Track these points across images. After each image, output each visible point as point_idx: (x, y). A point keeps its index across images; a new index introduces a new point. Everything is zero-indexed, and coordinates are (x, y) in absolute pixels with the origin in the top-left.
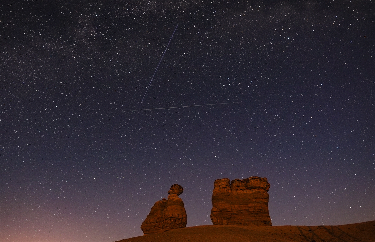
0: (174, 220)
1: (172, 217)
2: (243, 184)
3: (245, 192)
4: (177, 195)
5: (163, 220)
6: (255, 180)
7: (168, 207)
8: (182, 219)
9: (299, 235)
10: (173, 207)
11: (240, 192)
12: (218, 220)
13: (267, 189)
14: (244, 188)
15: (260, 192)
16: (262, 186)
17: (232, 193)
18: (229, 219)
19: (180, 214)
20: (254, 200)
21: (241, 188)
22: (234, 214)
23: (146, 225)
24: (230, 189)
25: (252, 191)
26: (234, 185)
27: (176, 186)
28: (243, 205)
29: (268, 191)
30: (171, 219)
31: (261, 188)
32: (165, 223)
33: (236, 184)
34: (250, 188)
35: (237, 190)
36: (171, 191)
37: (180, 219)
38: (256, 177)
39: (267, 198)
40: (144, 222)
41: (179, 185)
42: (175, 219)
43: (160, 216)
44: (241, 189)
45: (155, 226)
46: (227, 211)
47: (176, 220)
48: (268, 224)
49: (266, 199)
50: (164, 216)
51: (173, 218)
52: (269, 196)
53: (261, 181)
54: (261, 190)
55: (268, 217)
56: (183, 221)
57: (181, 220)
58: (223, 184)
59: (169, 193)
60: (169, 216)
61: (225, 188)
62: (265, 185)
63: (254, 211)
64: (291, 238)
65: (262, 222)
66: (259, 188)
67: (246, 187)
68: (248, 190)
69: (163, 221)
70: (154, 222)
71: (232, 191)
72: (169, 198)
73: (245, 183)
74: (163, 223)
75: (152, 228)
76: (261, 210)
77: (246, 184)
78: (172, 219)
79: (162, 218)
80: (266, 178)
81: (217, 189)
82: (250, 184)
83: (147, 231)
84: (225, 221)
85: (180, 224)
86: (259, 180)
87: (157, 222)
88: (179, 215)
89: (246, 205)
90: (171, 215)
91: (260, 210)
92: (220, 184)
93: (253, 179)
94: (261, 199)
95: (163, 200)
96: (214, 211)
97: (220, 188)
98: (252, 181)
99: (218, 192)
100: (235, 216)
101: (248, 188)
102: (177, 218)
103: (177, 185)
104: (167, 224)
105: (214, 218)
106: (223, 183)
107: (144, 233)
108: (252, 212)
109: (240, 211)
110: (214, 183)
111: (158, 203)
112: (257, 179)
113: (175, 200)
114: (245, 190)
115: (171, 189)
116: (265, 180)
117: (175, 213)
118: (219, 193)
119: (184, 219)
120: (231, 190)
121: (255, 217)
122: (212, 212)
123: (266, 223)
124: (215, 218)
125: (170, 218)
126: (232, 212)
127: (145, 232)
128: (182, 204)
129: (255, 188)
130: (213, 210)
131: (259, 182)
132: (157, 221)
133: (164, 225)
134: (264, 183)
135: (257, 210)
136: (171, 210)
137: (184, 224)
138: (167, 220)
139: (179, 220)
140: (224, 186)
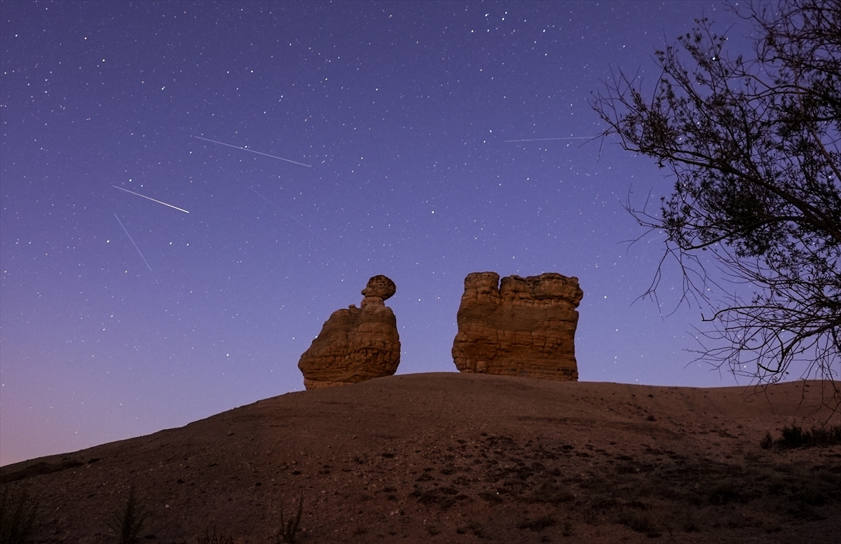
0: (373, 354)
1: (370, 348)
2: (527, 287)
3: (530, 305)
4: (381, 299)
5: (349, 351)
6: (554, 280)
7: (361, 326)
8: (391, 353)
9: (628, 403)
10: (373, 325)
11: (518, 303)
12: (468, 361)
13: (577, 301)
14: (528, 295)
15: (561, 308)
16: (567, 295)
17: (501, 304)
18: (492, 359)
19: (387, 341)
20: (546, 323)
21: (521, 295)
22: (503, 350)
23: (310, 360)
24: (498, 294)
25: (545, 304)
26: (507, 287)
27: (381, 279)
28: (521, 333)
29: (577, 305)
30: (367, 352)
31: (563, 299)
32: (354, 358)
33: (513, 287)
34: (541, 298)
35: (513, 298)
36: (370, 289)
37: (387, 352)
38: (556, 274)
39: (574, 320)
40: (306, 353)
41: (387, 278)
42: (375, 351)
43: (343, 344)
44: (522, 299)
45: (330, 364)
46: (486, 343)
47: (377, 354)
48: (571, 375)
49: (571, 324)
50: (351, 344)
51: (373, 349)
52: (578, 316)
53: (566, 283)
54: (565, 303)
55: (572, 360)
56: (393, 357)
57: (388, 354)
58: (484, 285)
59: (364, 294)
60: (362, 346)
61: (488, 293)
62: (574, 292)
63: (543, 347)
64: (611, 409)
65: (559, 370)
66: (560, 298)
67: (532, 295)
68: (537, 301)
69: (349, 354)
70: (329, 354)
71: (503, 300)
72: (364, 305)
73: (532, 285)
74: (349, 358)
75: (324, 367)
76: (559, 345)
77: (534, 288)
78: (370, 351)
79: (346, 347)
80: (577, 278)
81: (471, 293)
82: (542, 289)
83: (311, 373)
84: (483, 362)
85: (386, 362)
86: (561, 281)
87: (335, 356)
88: (385, 344)
89: (528, 333)
90: (368, 344)
91: (556, 346)
92: (478, 284)
93: (548, 277)
94: (562, 323)
95: (349, 307)
96: (461, 341)
97: (477, 293)
98: (547, 282)
99: (473, 300)
100: (503, 353)
101: (536, 298)
102: (380, 351)
103: (383, 278)
104: (358, 361)
105: (460, 354)
106: (484, 282)
107: (306, 378)
108: (541, 349)
109: (515, 344)
110: (466, 279)
111: (339, 314)
112: (557, 278)
113: (378, 311)
114: (530, 301)
115: (369, 285)
116: (574, 282)
117: (378, 340)
118: (475, 303)
119: (394, 353)
120: (501, 298)
121: (546, 358)
122: (456, 341)
123: (568, 373)
124: (462, 356)
125: (366, 349)
126: (498, 346)
127: (309, 376)
128: (391, 320)
129: (551, 297)
130: (459, 339)
131: (561, 285)
132: (336, 353)
133: (351, 363)
134: (571, 288)
135: (551, 345)
136: (368, 332)
137: (394, 363)
138: (358, 352)
139: (385, 354)
140: (487, 289)
